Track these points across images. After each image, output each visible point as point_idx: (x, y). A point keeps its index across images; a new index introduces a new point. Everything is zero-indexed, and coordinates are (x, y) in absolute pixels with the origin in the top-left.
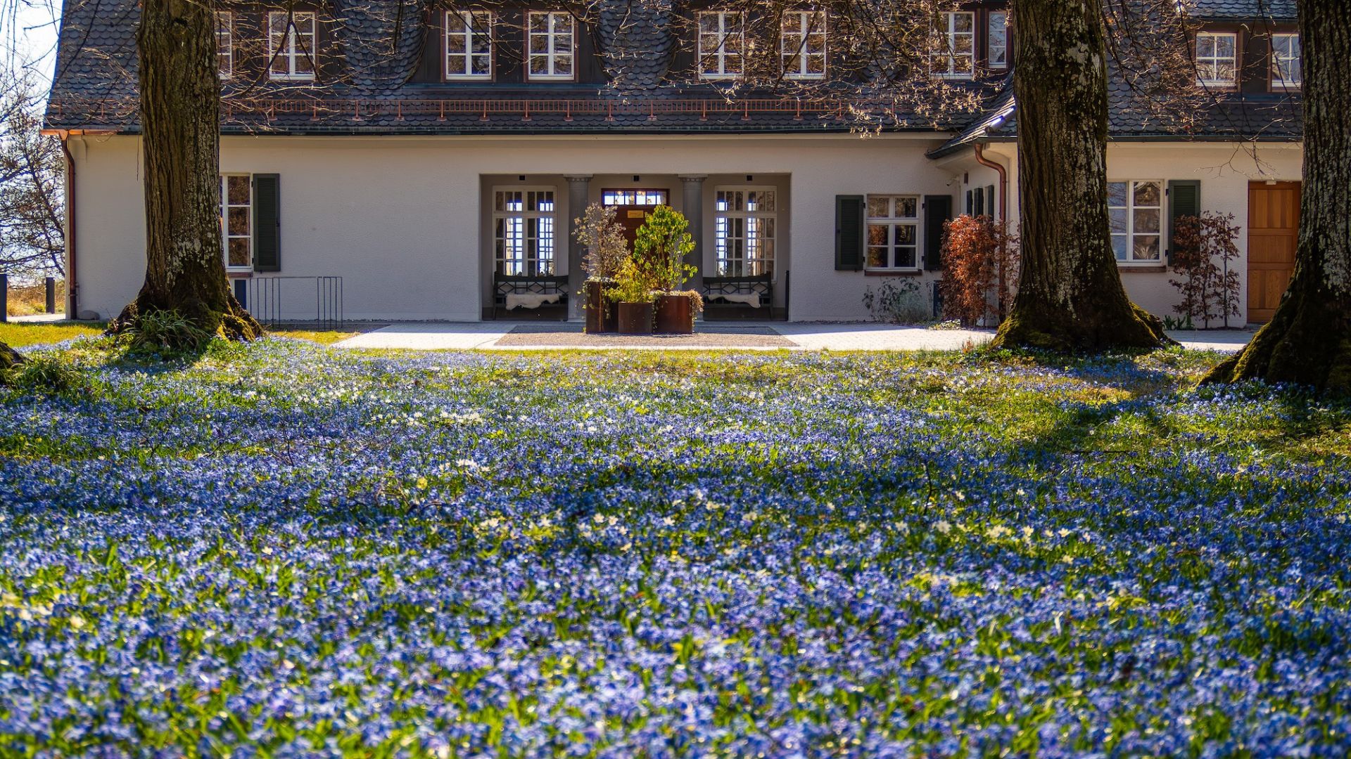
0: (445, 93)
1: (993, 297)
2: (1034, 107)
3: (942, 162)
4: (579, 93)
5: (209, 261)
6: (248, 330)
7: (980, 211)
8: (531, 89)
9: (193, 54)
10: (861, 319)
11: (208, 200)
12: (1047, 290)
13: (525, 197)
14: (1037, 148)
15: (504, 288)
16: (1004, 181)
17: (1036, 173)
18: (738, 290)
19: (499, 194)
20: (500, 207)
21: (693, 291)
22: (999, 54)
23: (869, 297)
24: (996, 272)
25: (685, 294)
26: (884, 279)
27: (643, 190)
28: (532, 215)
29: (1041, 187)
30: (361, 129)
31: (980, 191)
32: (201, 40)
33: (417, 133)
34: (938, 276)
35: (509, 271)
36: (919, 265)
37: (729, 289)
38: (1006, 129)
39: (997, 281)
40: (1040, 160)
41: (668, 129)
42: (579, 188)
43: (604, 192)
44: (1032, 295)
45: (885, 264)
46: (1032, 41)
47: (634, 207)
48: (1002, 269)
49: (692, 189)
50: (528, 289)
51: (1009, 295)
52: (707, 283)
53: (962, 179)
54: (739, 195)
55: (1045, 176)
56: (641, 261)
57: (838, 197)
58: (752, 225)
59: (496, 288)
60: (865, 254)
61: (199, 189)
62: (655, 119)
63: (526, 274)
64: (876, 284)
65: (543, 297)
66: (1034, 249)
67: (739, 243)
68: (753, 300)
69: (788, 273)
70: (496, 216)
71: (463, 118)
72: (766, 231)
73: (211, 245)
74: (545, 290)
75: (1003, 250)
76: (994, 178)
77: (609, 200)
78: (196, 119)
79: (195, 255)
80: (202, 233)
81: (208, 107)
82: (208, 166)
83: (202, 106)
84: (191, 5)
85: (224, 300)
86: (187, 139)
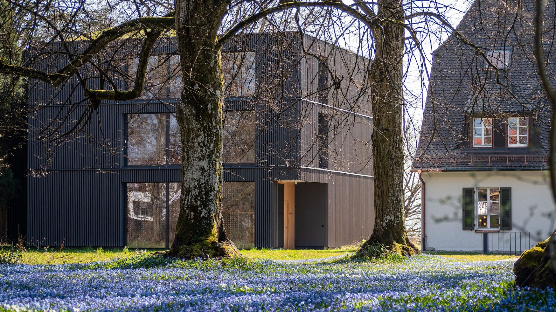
5: (398, 224)
6: (412, 251)
9: (392, 143)
11: (397, 200)
32: (395, 137)
73: (398, 217)
78: (393, 168)
79: (392, 222)
80: (395, 213)
81: (398, 163)
82: (398, 186)
83: (395, 163)
84: (391, 123)
85: (403, 239)
86: (389, 176)
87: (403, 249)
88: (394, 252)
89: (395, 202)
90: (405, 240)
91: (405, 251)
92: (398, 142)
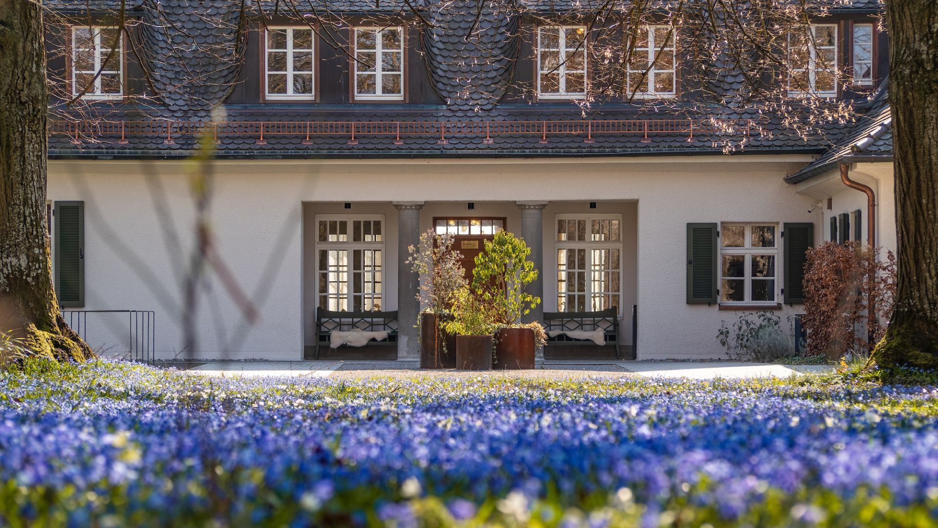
0: (264, 115)
1: (862, 330)
2: (911, 113)
3: (803, 187)
4: (409, 115)
5: (36, 278)
6: (78, 352)
7: (846, 236)
8: (357, 109)
9: (19, 59)
10: (716, 357)
11: (35, 214)
12: (926, 306)
13: (350, 228)
14: (915, 155)
15: (328, 325)
16: (873, 205)
17: (913, 182)
18: (581, 326)
19: (323, 224)
20: (324, 238)
21: (535, 323)
22: (865, 69)
23: (724, 333)
24: (865, 302)
25: (527, 326)
26: (740, 313)
27: (477, 219)
28: (358, 246)
29: (919, 197)
30: (174, 153)
31: (846, 216)
32: (29, 44)
33: (235, 157)
34: (801, 310)
35: (332, 306)
36: (779, 298)
37: (572, 325)
38: (874, 148)
39: (866, 312)
40: (918, 168)
41: (505, 152)
42: (409, 216)
43: (436, 221)
44: (911, 311)
45: (741, 297)
46: (908, 43)
47: (470, 238)
48: (872, 299)
49: (531, 218)
50: (353, 325)
51: (880, 327)
52: (548, 319)
53: (825, 204)
54: (581, 225)
55: (924, 186)
56: (480, 292)
57: (689, 225)
58: (596, 257)
59: (319, 325)
60: (719, 286)
61: (25, 202)
62: (491, 141)
63: (352, 310)
64: (731, 319)
65: (370, 335)
66: (912, 263)
67: (581, 276)
68: (598, 337)
69: (635, 307)
70: (319, 247)
71: (284, 141)
72: (611, 263)
73: (38, 261)
74: (372, 327)
75: (872, 278)
76: (861, 201)
77: (441, 230)
78: (23, 128)
79: (20, 271)
80: (28, 249)
81: (35, 116)
82: (35, 179)
83: (29, 114)
84: (18, 6)
85: (50, 318)
86: (13, 148)
87: (56, 345)
88: (36, 352)
89: (28, 220)
90: (54, 320)
91: (60, 351)
92: (36, 59)
